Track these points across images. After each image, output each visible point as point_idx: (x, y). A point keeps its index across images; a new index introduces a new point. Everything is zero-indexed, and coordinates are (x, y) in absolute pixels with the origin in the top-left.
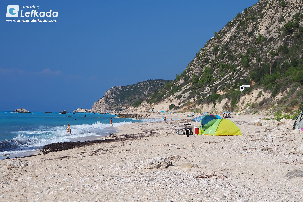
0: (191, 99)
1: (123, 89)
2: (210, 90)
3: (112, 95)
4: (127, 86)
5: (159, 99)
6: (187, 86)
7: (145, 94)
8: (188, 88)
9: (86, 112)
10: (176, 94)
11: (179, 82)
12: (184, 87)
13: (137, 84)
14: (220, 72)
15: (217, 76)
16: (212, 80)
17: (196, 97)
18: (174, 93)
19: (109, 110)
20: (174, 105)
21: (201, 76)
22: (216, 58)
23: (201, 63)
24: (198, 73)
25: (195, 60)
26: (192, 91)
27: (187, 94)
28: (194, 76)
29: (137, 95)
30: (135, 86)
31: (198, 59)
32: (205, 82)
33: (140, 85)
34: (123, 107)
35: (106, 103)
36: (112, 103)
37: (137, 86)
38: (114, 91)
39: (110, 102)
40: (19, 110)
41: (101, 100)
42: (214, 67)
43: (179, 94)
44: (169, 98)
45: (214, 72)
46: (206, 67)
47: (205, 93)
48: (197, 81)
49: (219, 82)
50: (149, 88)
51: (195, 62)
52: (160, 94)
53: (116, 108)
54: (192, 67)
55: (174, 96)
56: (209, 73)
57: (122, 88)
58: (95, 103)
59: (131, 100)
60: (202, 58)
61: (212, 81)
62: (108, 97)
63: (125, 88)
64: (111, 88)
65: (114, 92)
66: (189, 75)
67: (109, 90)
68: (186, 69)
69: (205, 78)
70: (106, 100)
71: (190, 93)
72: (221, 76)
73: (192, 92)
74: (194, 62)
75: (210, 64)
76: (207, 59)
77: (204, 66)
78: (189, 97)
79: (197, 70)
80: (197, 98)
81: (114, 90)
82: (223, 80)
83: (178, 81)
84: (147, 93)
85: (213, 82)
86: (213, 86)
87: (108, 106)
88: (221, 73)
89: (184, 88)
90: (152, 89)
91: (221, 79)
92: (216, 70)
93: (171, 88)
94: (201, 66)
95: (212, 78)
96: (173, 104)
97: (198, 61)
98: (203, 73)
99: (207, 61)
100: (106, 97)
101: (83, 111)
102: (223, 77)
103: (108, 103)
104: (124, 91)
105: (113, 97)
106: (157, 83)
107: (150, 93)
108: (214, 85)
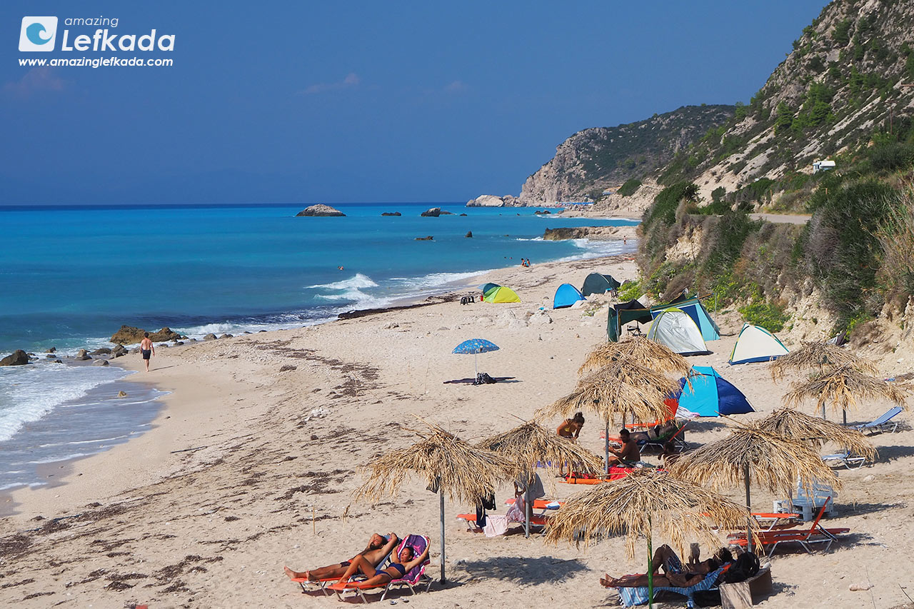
0: (770, 172)
1: (609, 136)
2: (819, 148)
3: (577, 153)
4: (621, 126)
5: (688, 172)
6: (762, 137)
7: (672, 150)
8: (764, 140)
9: (504, 204)
10: (733, 159)
11: (742, 124)
12: (754, 139)
13: (648, 121)
14: (850, 96)
15: (842, 108)
16: (828, 121)
17: (782, 167)
18: (725, 158)
19: (569, 197)
20: (724, 190)
21: (801, 107)
22: (841, 57)
23: (803, 70)
24: (792, 98)
25: (787, 62)
26: (773, 151)
27: (761, 159)
28: (781, 108)
29: (651, 151)
30: (643, 126)
31: (794, 59)
32: (811, 124)
33: (659, 122)
34: (609, 187)
35: (561, 176)
36: (578, 176)
37: (650, 125)
38: (582, 143)
39: (573, 176)
40: (314, 207)
41: (547, 169)
42: (836, 82)
43: (741, 159)
44: (713, 170)
45: (836, 97)
46: (814, 82)
47: (805, 156)
48: (789, 122)
49: (843, 127)
50: (683, 132)
51: (789, 68)
52: (690, 159)
53: (589, 192)
54: (780, 81)
55: (726, 164)
56: (821, 100)
57: (607, 134)
58: (530, 179)
59: (633, 168)
60: (806, 57)
61: (827, 123)
62: (565, 160)
63: (613, 132)
64: (575, 135)
65: (583, 145)
66: (769, 104)
67: (568, 139)
68: (764, 86)
69: (810, 114)
70: (561, 170)
71: (769, 156)
72: (853, 109)
73: (775, 153)
74: (785, 67)
75: (827, 72)
76: (818, 59)
77: (808, 79)
78: (767, 167)
79: (792, 91)
80: (785, 171)
81: (582, 140)
82: (856, 120)
83: (739, 123)
84: (678, 146)
85: (829, 124)
86: (827, 137)
87: (565, 187)
88: (854, 99)
89: (755, 142)
90: (692, 133)
91: (852, 116)
92: (840, 90)
93: (722, 142)
94: (801, 81)
95: (827, 114)
96: (720, 187)
97: (794, 64)
98: (806, 98)
99: (817, 66)
100: (560, 161)
101: (495, 201)
102: (858, 111)
103: (565, 179)
104: (612, 141)
105: (579, 159)
106: (706, 115)
107: (687, 147)
108: (831, 133)
